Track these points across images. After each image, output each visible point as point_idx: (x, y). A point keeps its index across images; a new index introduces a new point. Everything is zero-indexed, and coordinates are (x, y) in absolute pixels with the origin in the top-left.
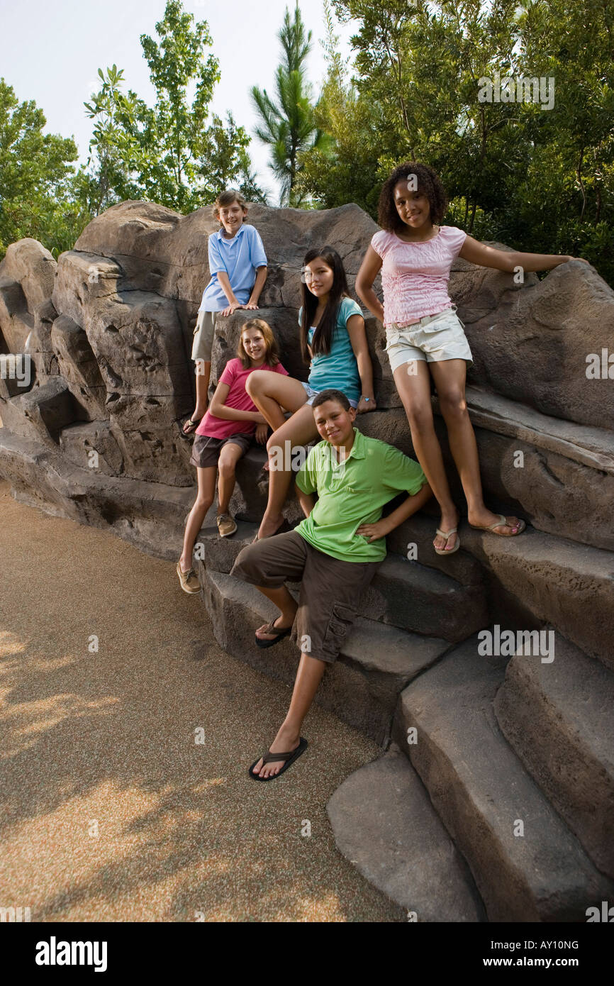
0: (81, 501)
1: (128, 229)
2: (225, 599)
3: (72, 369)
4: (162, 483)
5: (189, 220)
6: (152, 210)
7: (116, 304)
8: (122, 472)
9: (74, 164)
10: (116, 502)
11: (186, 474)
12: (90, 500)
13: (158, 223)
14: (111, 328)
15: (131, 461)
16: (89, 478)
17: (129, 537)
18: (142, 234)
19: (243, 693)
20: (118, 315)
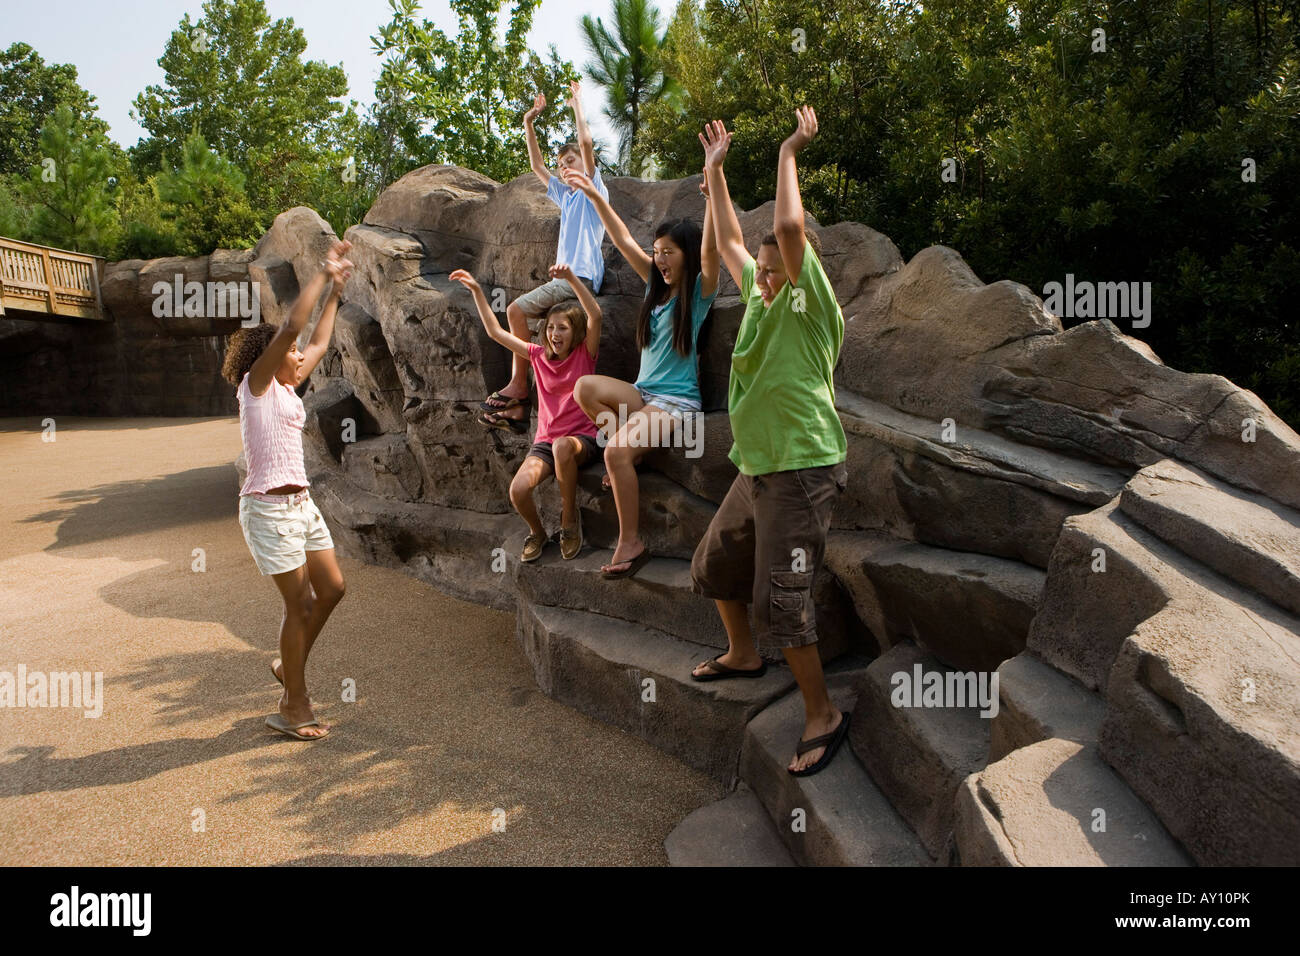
0: (367, 534)
1: (433, 200)
2: (550, 634)
3: (360, 368)
4: (470, 510)
5: (507, 189)
6: (462, 177)
7: (419, 290)
8: (420, 496)
9: (341, 99)
10: (412, 533)
11: (501, 498)
12: (380, 531)
13: (469, 193)
14: (413, 319)
15: (432, 483)
16: (379, 504)
17: (428, 578)
18: (450, 205)
19: (571, 738)
20: (420, 303)
